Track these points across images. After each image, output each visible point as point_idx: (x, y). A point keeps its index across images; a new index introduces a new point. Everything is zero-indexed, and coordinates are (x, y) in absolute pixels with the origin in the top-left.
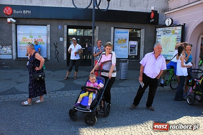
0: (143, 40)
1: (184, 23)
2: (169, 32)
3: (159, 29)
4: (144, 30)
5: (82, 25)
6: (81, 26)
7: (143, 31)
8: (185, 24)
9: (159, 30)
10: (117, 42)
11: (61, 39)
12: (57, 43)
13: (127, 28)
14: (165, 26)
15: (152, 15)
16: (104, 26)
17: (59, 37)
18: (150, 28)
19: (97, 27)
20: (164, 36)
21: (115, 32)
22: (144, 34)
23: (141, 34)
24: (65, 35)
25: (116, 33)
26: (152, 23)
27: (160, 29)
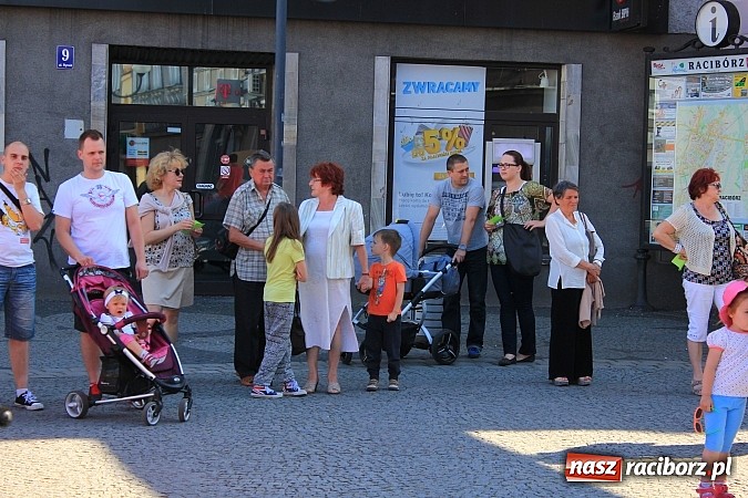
0: (574, 132)
2: (718, 82)
3: (665, 63)
4: (577, 69)
5: (199, 47)
6: (193, 51)
7: (571, 75)
9: (663, 69)
10: (409, 146)
11: (73, 129)
12: (47, 151)
13: (470, 58)
16: (333, 48)
17: (59, 119)
18: (612, 57)
19: (292, 59)
20: (693, 106)
21: (400, 87)
22: (577, 98)
23: (565, 93)
24: (100, 106)
25: (405, 91)
27: (669, 66)
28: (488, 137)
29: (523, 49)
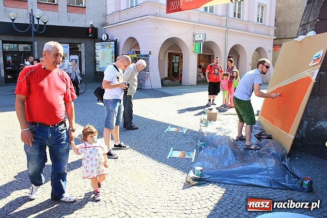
0: (84, 54)
1: (116, 38)
2: (105, 46)
7: (83, 45)
8: (117, 40)
9: (97, 44)
14: (101, 41)
15: (90, 29)
18: (90, 42)
19: (35, 43)
20: (102, 50)
22: (84, 49)
23: (82, 48)
26: (91, 38)
28: (70, 55)
29: (75, 41)
